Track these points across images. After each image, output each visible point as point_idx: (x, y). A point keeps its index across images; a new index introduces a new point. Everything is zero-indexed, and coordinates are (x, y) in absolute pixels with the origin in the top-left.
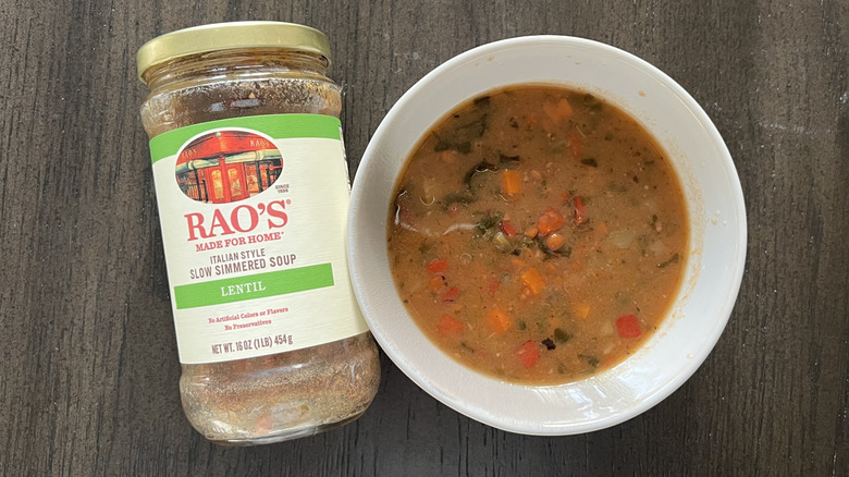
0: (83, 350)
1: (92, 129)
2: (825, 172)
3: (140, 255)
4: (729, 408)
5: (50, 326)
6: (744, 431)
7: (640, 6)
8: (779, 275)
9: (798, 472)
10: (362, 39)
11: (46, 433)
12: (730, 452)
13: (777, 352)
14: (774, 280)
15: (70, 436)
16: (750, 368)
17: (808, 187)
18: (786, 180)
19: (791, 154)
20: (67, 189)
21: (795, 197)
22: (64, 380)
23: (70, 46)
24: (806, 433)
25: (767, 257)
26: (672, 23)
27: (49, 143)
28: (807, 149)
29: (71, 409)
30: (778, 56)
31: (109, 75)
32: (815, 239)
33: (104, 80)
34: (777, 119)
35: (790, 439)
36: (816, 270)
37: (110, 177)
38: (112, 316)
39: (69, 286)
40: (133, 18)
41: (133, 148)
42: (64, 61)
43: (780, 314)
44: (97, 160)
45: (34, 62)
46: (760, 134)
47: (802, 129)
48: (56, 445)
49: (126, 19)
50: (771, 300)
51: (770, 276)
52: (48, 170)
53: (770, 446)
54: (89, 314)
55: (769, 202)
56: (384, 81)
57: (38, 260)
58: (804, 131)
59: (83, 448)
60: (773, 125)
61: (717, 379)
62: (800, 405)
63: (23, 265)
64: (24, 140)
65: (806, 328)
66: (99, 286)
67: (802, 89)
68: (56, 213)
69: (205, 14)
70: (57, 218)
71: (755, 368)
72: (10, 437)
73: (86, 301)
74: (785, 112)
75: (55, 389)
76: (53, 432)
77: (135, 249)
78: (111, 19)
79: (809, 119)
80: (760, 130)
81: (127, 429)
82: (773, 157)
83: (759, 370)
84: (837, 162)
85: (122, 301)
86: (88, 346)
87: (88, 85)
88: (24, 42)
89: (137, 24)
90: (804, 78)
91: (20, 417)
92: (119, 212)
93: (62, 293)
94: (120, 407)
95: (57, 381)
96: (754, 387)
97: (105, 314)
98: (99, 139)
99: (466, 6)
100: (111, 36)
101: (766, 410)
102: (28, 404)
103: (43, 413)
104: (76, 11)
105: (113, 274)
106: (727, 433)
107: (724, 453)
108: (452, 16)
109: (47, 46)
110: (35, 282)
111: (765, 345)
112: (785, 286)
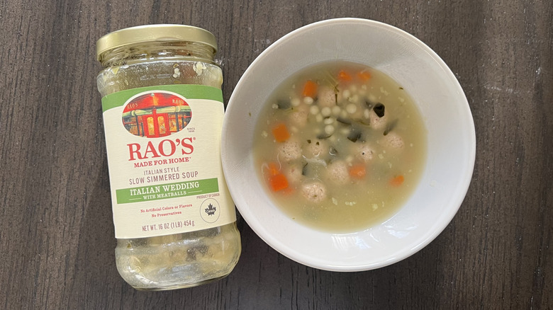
0: (57, 221)
1: (66, 84)
2: (526, 118)
3: (94, 163)
4: (464, 266)
5: (37, 207)
6: (474, 281)
7: (409, 12)
8: (497, 182)
9: (509, 307)
10: (235, 31)
11: (33, 273)
12: (464, 294)
13: (495, 231)
14: (493, 185)
15: (48, 276)
16: (478, 241)
17: (515, 127)
18: (501, 122)
19: (504, 106)
20: (50, 122)
21: (507, 133)
22: (45, 240)
23: (54, 33)
24: (514, 283)
25: (489, 171)
26: (430, 23)
27: (40, 93)
28: (514, 103)
29: (49, 258)
30: (496, 44)
31: (77, 51)
32: (520, 160)
33: (74, 54)
34: (496, 83)
35: (503, 287)
36: (520, 179)
37: (77, 114)
38: (76, 201)
39: (50, 181)
40: (93, 16)
41: (91, 97)
42: (50, 43)
43: (497, 207)
44: (69, 104)
45: (32, 43)
46: (485, 93)
47: (512, 90)
48: (39, 281)
49: (89, 17)
50: (491, 198)
51: (491, 183)
52: (38, 109)
53: (491, 291)
54: (61, 199)
55: (491, 136)
56: (248, 57)
57: (31, 165)
58: (513, 92)
59: (55, 283)
60: (493, 88)
61: (456, 248)
62: (510, 265)
63: (22, 168)
64: (24, 90)
65: (514, 216)
66: (68, 182)
67: (512, 65)
68: (43, 136)
69: (138, 15)
70: (44, 140)
71: (481, 241)
72: (10, 275)
73: (60, 191)
74: (501, 80)
75: (39, 246)
76: (38, 272)
77: (91, 159)
78: (80, 16)
79: (516, 85)
80: (485, 90)
81: (83, 272)
82: (493, 108)
83: (483, 242)
84: (534, 112)
85: (82, 192)
86: (61, 219)
87: (64, 57)
88: (26, 30)
89: (96, 20)
90: (513, 58)
91: (17, 263)
92: (82, 136)
93: (45, 186)
94: (79, 258)
95: (41, 241)
96: (480, 253)
97: (72, 199)
98: (70, 90)
99: (300, 11)
100: (79, 27)
101: (488, 268)
102: (23, 255)
103: (31, 261)
104: (58, 11)
105: (77, 175)
106: (463, 282)
107: (461, 295)
108: (291, 17)
109: (40, 32)
110: (28, 179)
111: (487, 226)
112: (500, 189)
